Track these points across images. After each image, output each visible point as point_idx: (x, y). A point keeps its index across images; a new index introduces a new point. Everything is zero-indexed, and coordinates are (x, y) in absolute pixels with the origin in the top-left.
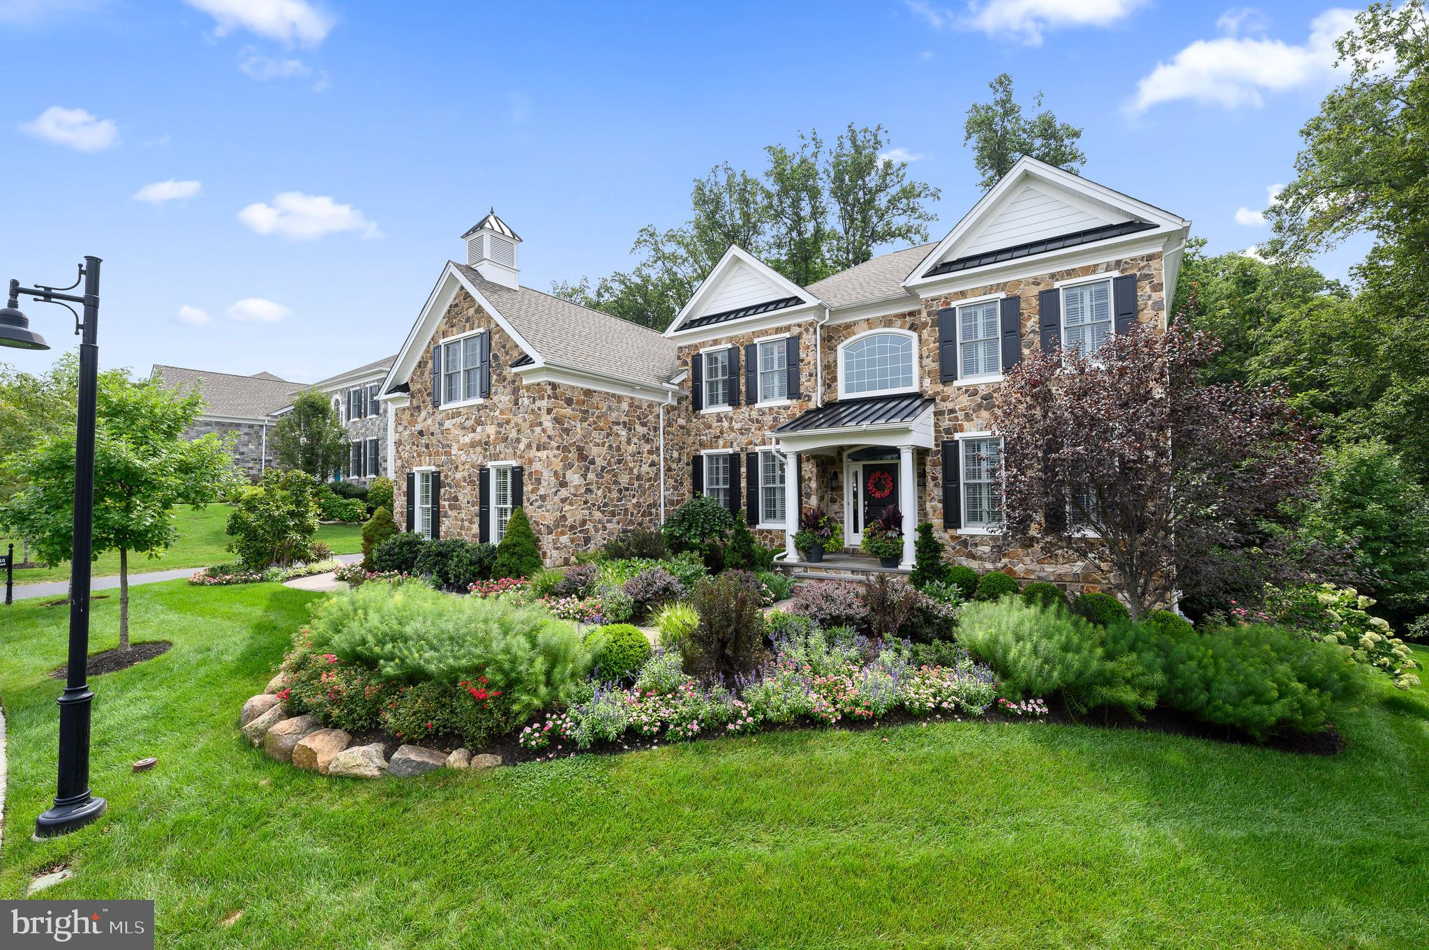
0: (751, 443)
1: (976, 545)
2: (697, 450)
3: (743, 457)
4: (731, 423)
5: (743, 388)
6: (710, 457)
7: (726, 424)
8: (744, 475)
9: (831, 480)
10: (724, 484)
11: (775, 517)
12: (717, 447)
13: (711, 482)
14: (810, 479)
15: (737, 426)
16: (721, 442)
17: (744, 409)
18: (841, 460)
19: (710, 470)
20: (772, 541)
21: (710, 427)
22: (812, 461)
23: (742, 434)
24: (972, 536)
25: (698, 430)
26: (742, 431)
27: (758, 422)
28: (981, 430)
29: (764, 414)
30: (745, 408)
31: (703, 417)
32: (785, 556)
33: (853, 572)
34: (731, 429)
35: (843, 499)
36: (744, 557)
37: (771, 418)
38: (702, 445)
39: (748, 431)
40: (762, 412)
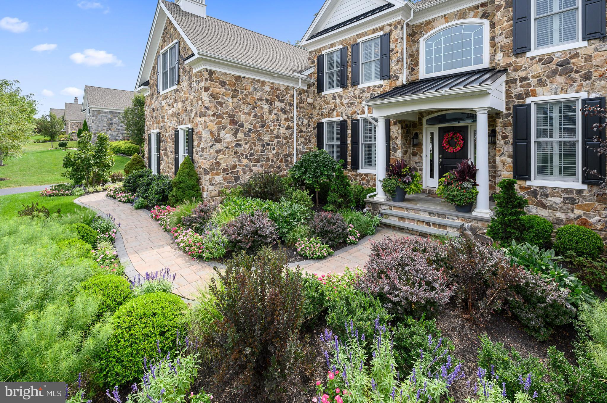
0: (354, 113)
1: (547, 196)
2: (320, 119)
3: (349, 123)
4: (341, 100)
5: (350, 75)
6: (328, 123)
7: (338, 100)
8: (350, 135)
9: (413, 138)
10: (337, 141)
11: (371, 164)
12: (332, 117)
13: (329, 139)
14: (396, 138)
15: (345, 101)
16: (335, 113)
17: (350, 89)
18: (421, 124)
19: (328, 132)
20: (368, 181)
21: (328, 103)
22: (398, 124)
23: (349, 107)
24: (542, 188)
25: (321, 105)
26: (349, 105)
27: (359, 97)
28: (556, 93)
29: (364, 92)
31: (324, 97)
32: (375, 195)
33: (430, 213)
34: (342, 103)
35: (422, 153)
36: (341, 196)
37: (368, 95)
38: (323, 115)
39: (353, 104)
40: (363, 91)
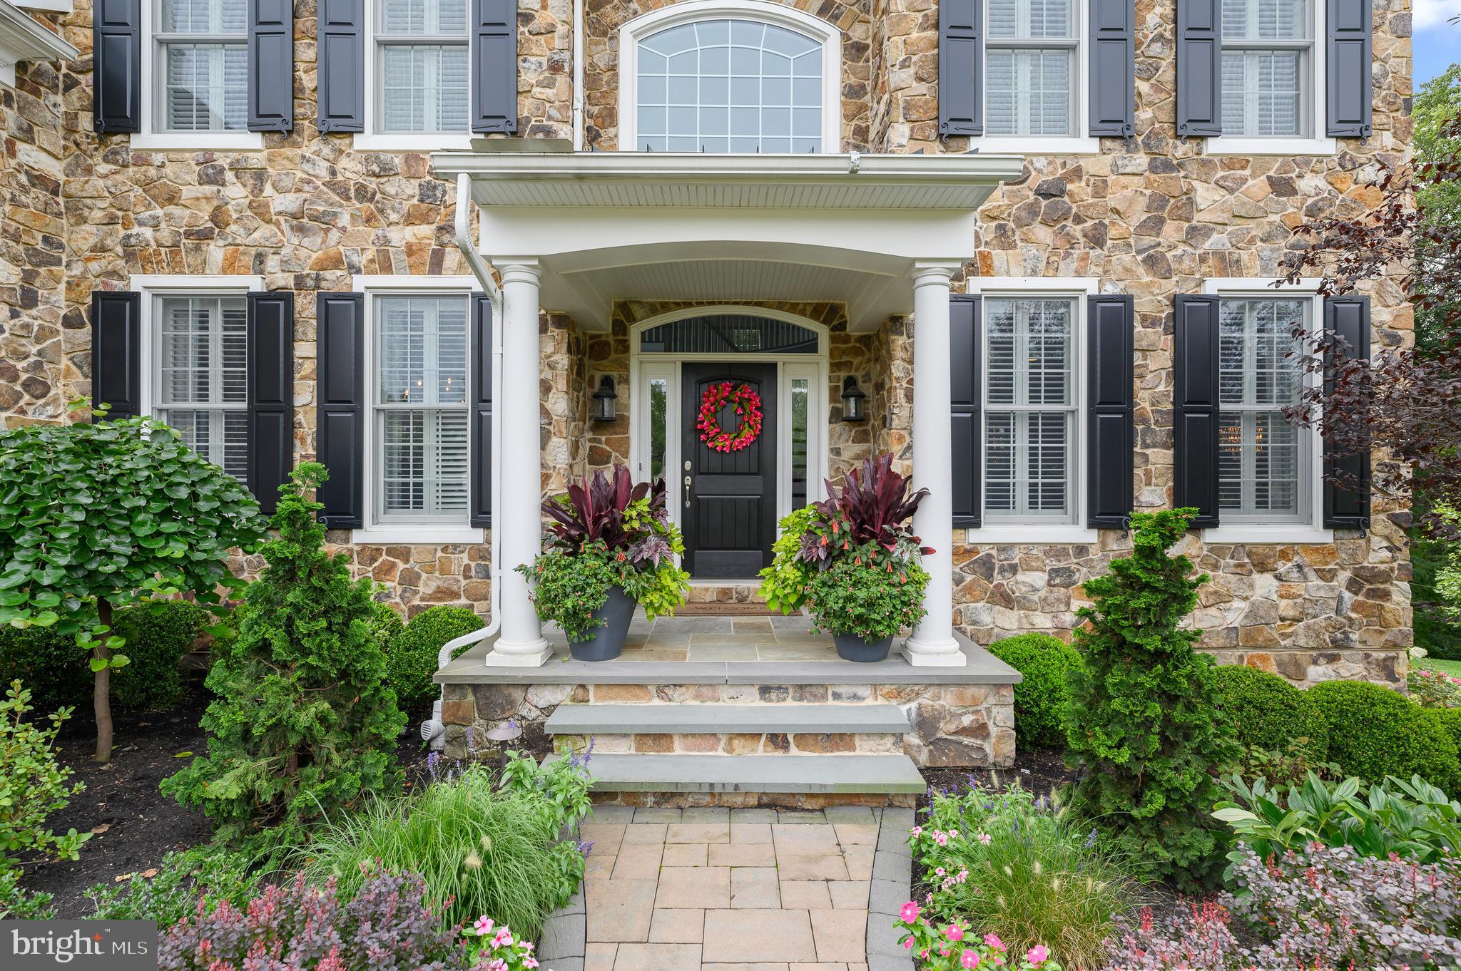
0: (337, 262)
2: (114, 273)
3: (306, 307)
4: (257, 190)
5: (309, 79)
6: (174, 303)
7: (236, 192)
8: (309, 367)
9: (598, 397)
10: (227, 397)
11: (419, 504)
12: (201, 269)
13: (174, 384)
15: (281, 203)
16: (216, 252)
17: (311, 146)
18: (625, 346)
19: (174, 348)
20: (410, 580)
22: (553, 331)
23: (301, 229)
25: (120, 203)
26: (299, 222)
27: (363, 193)
29: (386, 171)
30: (316, 144)
31: (142, 159)
32: (489, 643)
33: (765, 690)
34: (260, 211)
35: (626, 454)
37: (412, 188)
38: (134, 255)
39: (326, 221)
40: (381, 167)
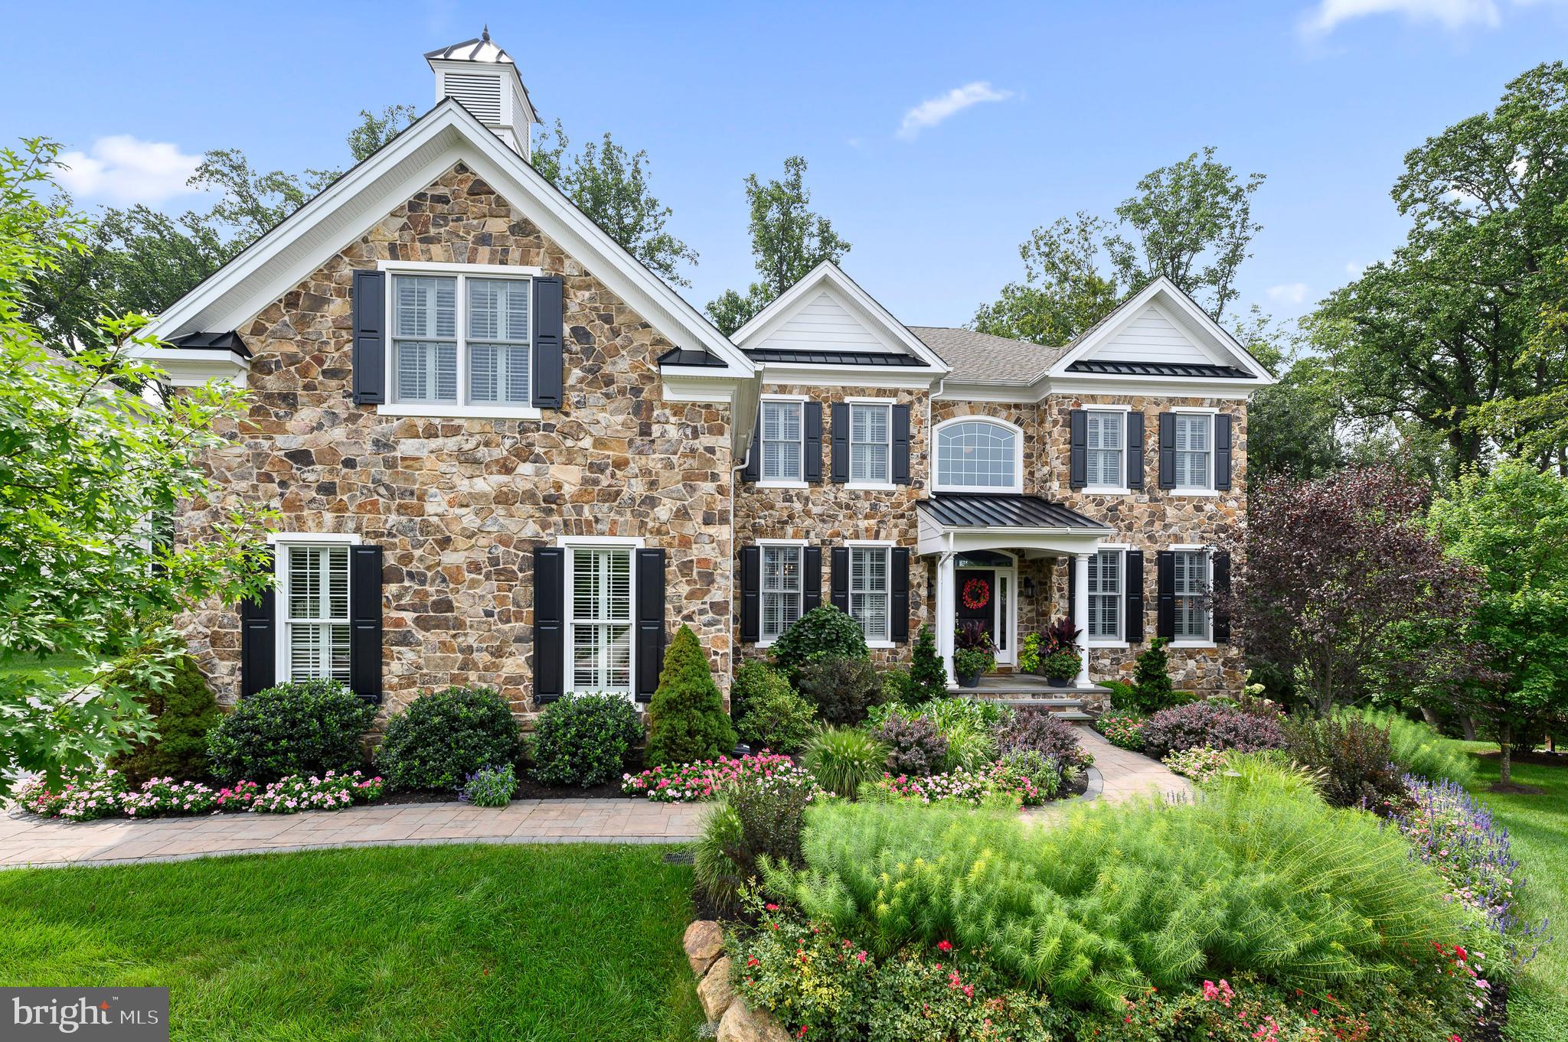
0: (838, 535)
1: (1098, 658)
2: (749, 538)
3: (826, 553)
4: (806, 504)
5: (827, 460)
8: (827, 576)
12: (783, 537)
14: (919, 585)
15: (816, 510)
16: (790, 529)
17: (827, 487)
21: (772, 508)
22: (922, 563)
23: (823, 521)
25: (750, 509)
26: (823, 518)
27: (848, 507)
29: (858, 497)
30: (830, 487)
31: (760, 491)
34: (807, 513)
37: (867, 505)
38: (758, 531)
39: (834, 517)
40: (855, 495)
